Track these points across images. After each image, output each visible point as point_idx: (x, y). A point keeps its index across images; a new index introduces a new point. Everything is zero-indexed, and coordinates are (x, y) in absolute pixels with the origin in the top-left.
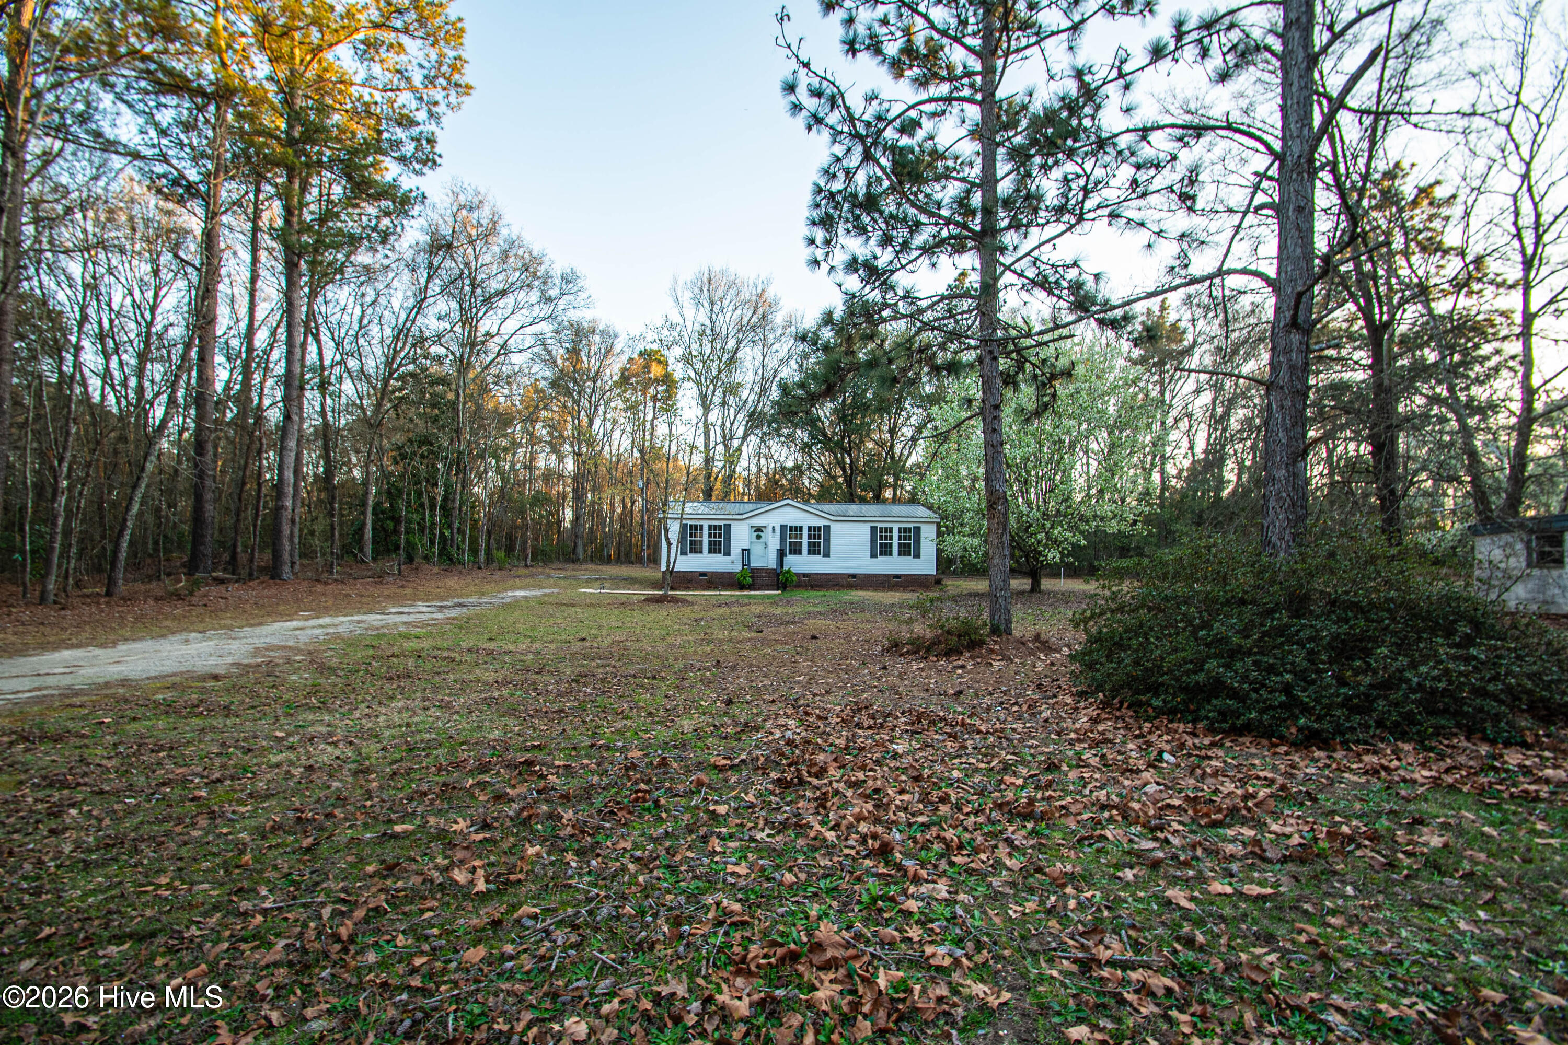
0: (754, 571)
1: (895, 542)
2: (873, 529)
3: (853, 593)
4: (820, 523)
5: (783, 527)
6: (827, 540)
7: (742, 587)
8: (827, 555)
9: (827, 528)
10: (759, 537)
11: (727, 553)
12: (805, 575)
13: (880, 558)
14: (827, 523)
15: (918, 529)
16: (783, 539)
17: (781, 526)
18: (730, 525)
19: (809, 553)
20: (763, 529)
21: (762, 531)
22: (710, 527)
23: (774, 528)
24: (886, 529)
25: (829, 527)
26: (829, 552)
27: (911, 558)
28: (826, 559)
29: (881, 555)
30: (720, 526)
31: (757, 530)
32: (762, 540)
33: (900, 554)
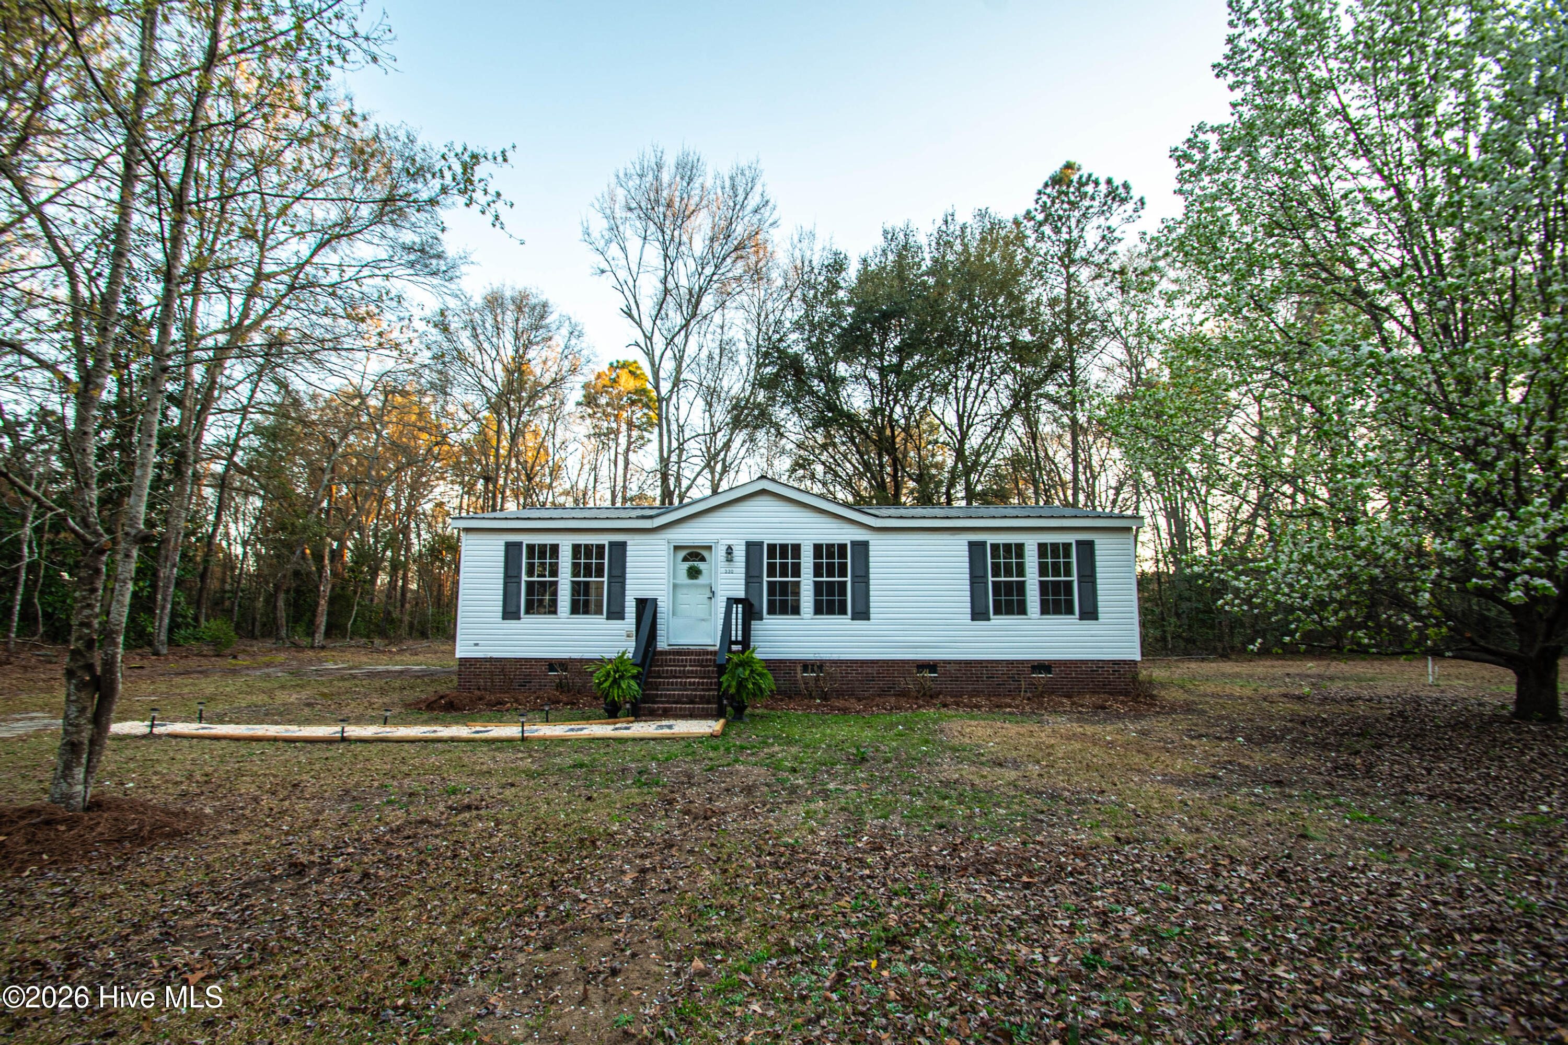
1: (1032, 579)
2: (976, 549)
4: (844, 535)
5: (753, 548)
6: (863, 579)
7: (614, 709)
8: (862, 614)
9: (862, 548)
10: (694, 573)
11: (617, 613)
12: (807, 665)
13: (998, 621)
14: (860, 535)
15: (1087, 549)
16: (752, 577)
17: (749, 545)
18: (623, 545)
19: (818, 610)
20: (705, 553)
21: (703, 559)
22: (576, 548)
23: (729, 550)
24: (1007, 547)
25: (865, 545)
26: (868, 607)
27: (1073, 619)
28: (860, 624)
29: (997, 611)
30: (601, 548)
31: (691, 555)
32: (702, 580)
33: (1045, 610)
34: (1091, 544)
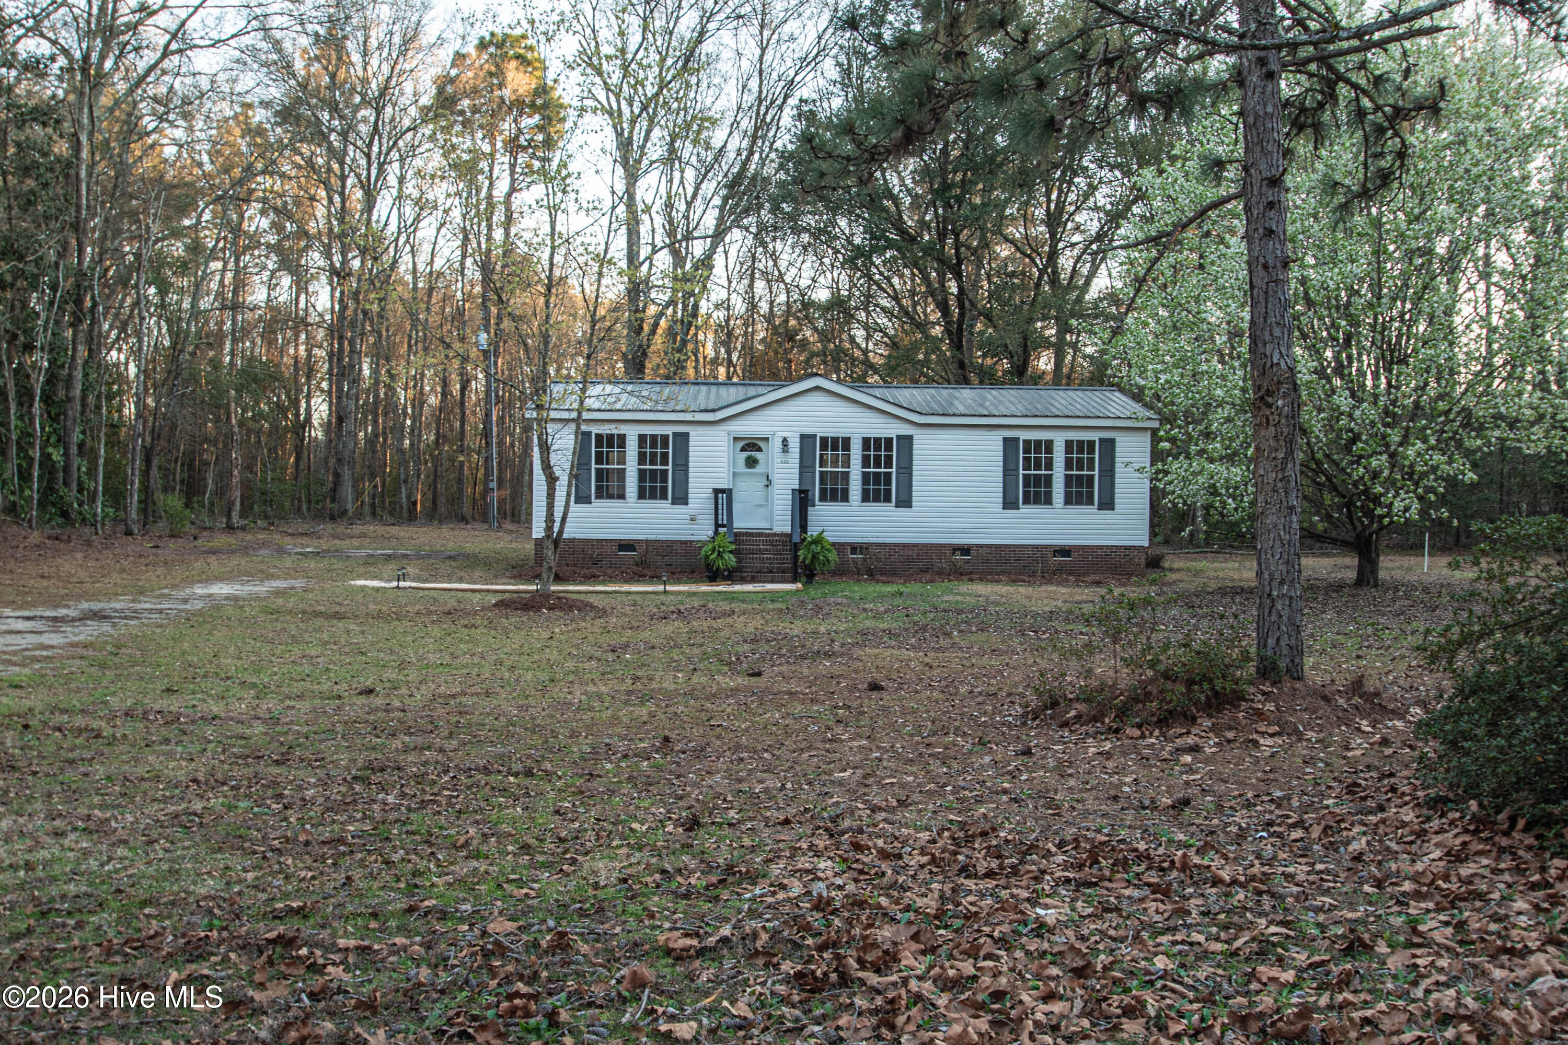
0: (740, 537)
1: (1059, 473)
2: (1010, 444)
3: (965, 587)
4: (891, 429)
5: (807, 440)
6: (907, 470)
7: (714, 576)
8: (905, 502)
9: (906, 442)
10: (751, 463)
11: (681, 499)
12: (855, 548)
13: (1025, 510)
14: (905, 430)
15: (1109, 446)
16: (805, 467)
17: (803, 437)
18: (687, 435)
19: (865, 498)
20: (762, 444)
21: (760, 450)
22: (642, 438)
23: (785, 441)
24: (1038, 443)
25: (910, 438)
26: (910, 496)
27: (1093, 509)
28: (903, 512)
29: (1027, 501)
30: (665, 438)
31: (748, 445)
32: (759, 469)
33: (1069, 500)
34: (1112, 442)
